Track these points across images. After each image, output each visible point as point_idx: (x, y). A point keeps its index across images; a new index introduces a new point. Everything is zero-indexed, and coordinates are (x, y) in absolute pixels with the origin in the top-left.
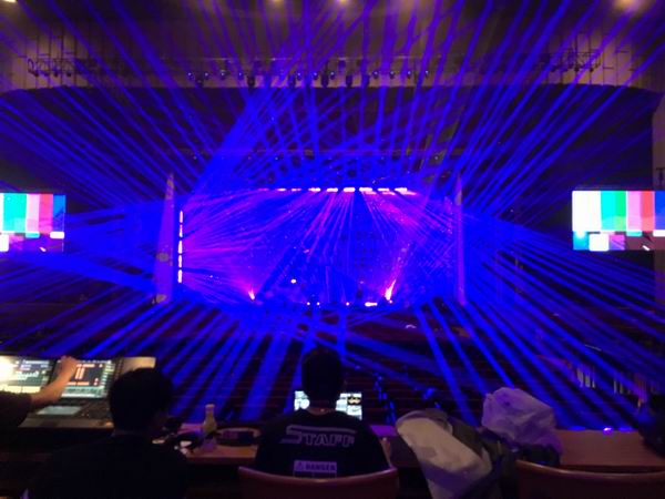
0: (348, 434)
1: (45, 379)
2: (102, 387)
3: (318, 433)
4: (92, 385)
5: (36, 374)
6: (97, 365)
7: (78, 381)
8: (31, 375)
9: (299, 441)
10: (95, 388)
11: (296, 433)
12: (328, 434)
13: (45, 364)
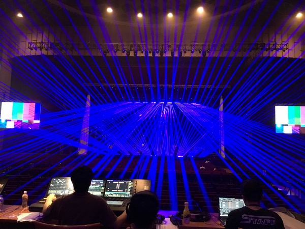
0: (272, 219)
1: (103, 188)
2: (129, 193)
3: (258, 218)
4: (124, 191)
5: (98, 186)
6: (125, 183)
7: (117, 189)
8: (96, 187)
9: (249, 222)
10: (126, 193)
11: (247, 218)
12: (263, 219)
13: (102, 182)
